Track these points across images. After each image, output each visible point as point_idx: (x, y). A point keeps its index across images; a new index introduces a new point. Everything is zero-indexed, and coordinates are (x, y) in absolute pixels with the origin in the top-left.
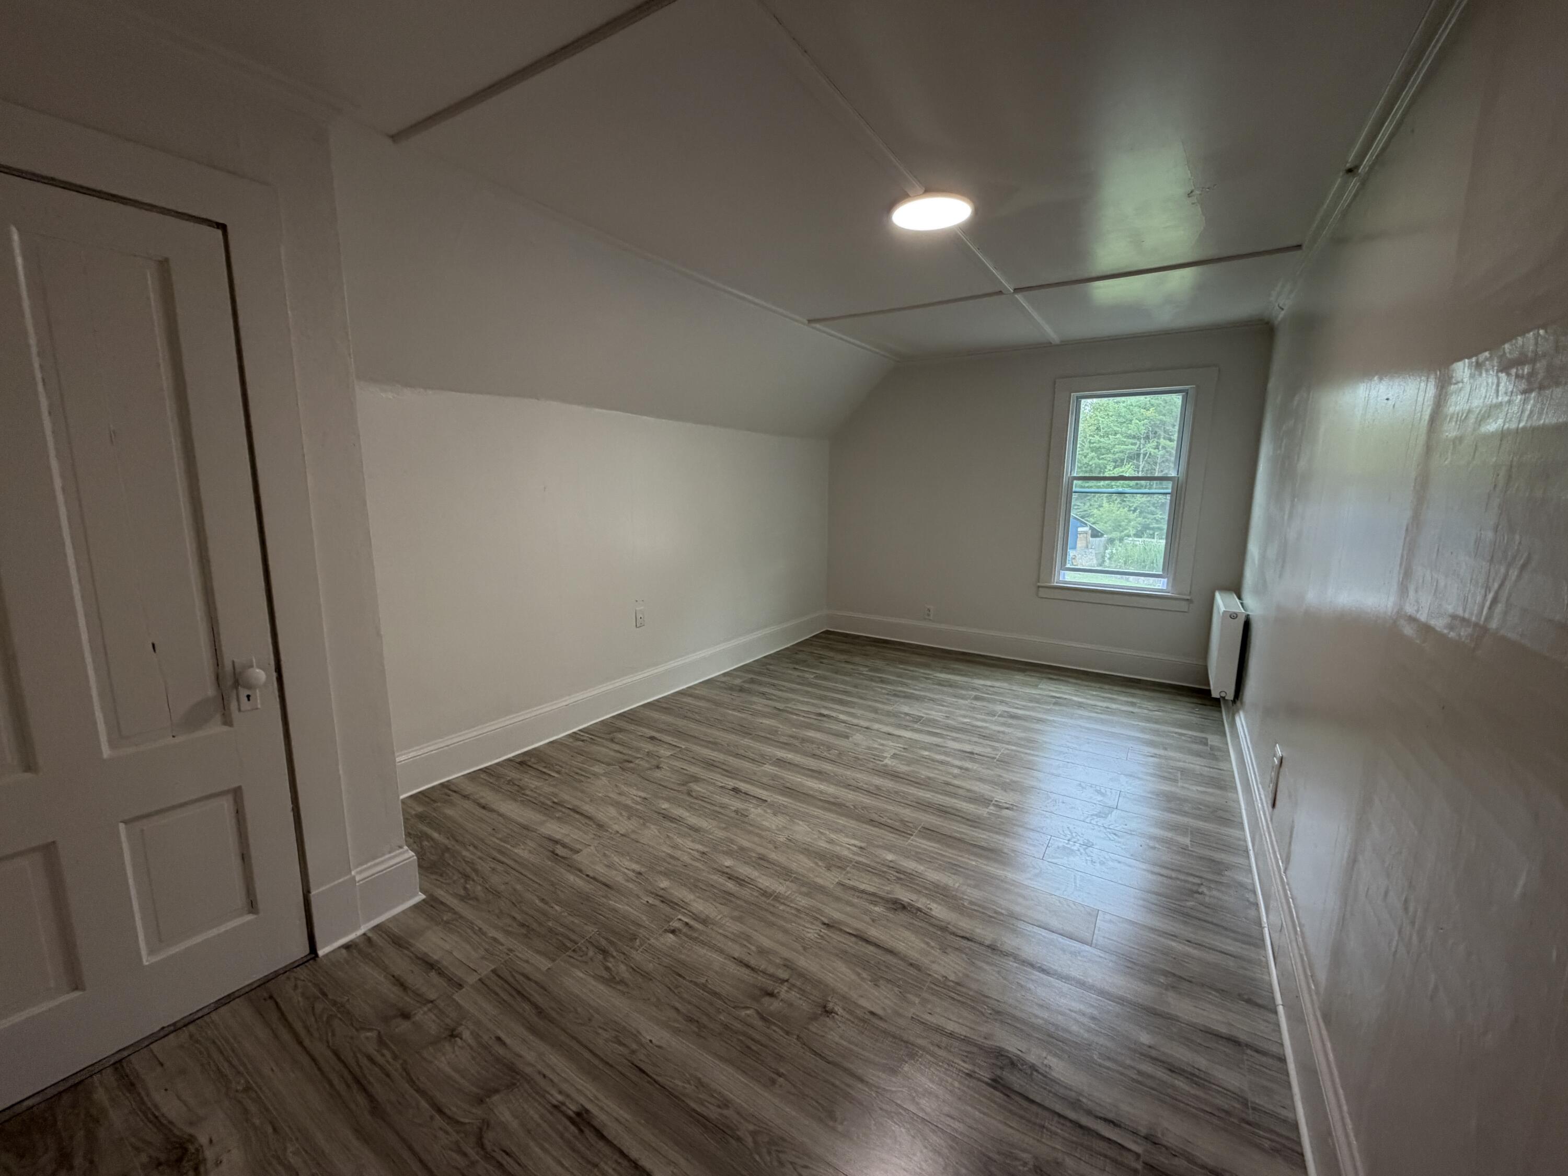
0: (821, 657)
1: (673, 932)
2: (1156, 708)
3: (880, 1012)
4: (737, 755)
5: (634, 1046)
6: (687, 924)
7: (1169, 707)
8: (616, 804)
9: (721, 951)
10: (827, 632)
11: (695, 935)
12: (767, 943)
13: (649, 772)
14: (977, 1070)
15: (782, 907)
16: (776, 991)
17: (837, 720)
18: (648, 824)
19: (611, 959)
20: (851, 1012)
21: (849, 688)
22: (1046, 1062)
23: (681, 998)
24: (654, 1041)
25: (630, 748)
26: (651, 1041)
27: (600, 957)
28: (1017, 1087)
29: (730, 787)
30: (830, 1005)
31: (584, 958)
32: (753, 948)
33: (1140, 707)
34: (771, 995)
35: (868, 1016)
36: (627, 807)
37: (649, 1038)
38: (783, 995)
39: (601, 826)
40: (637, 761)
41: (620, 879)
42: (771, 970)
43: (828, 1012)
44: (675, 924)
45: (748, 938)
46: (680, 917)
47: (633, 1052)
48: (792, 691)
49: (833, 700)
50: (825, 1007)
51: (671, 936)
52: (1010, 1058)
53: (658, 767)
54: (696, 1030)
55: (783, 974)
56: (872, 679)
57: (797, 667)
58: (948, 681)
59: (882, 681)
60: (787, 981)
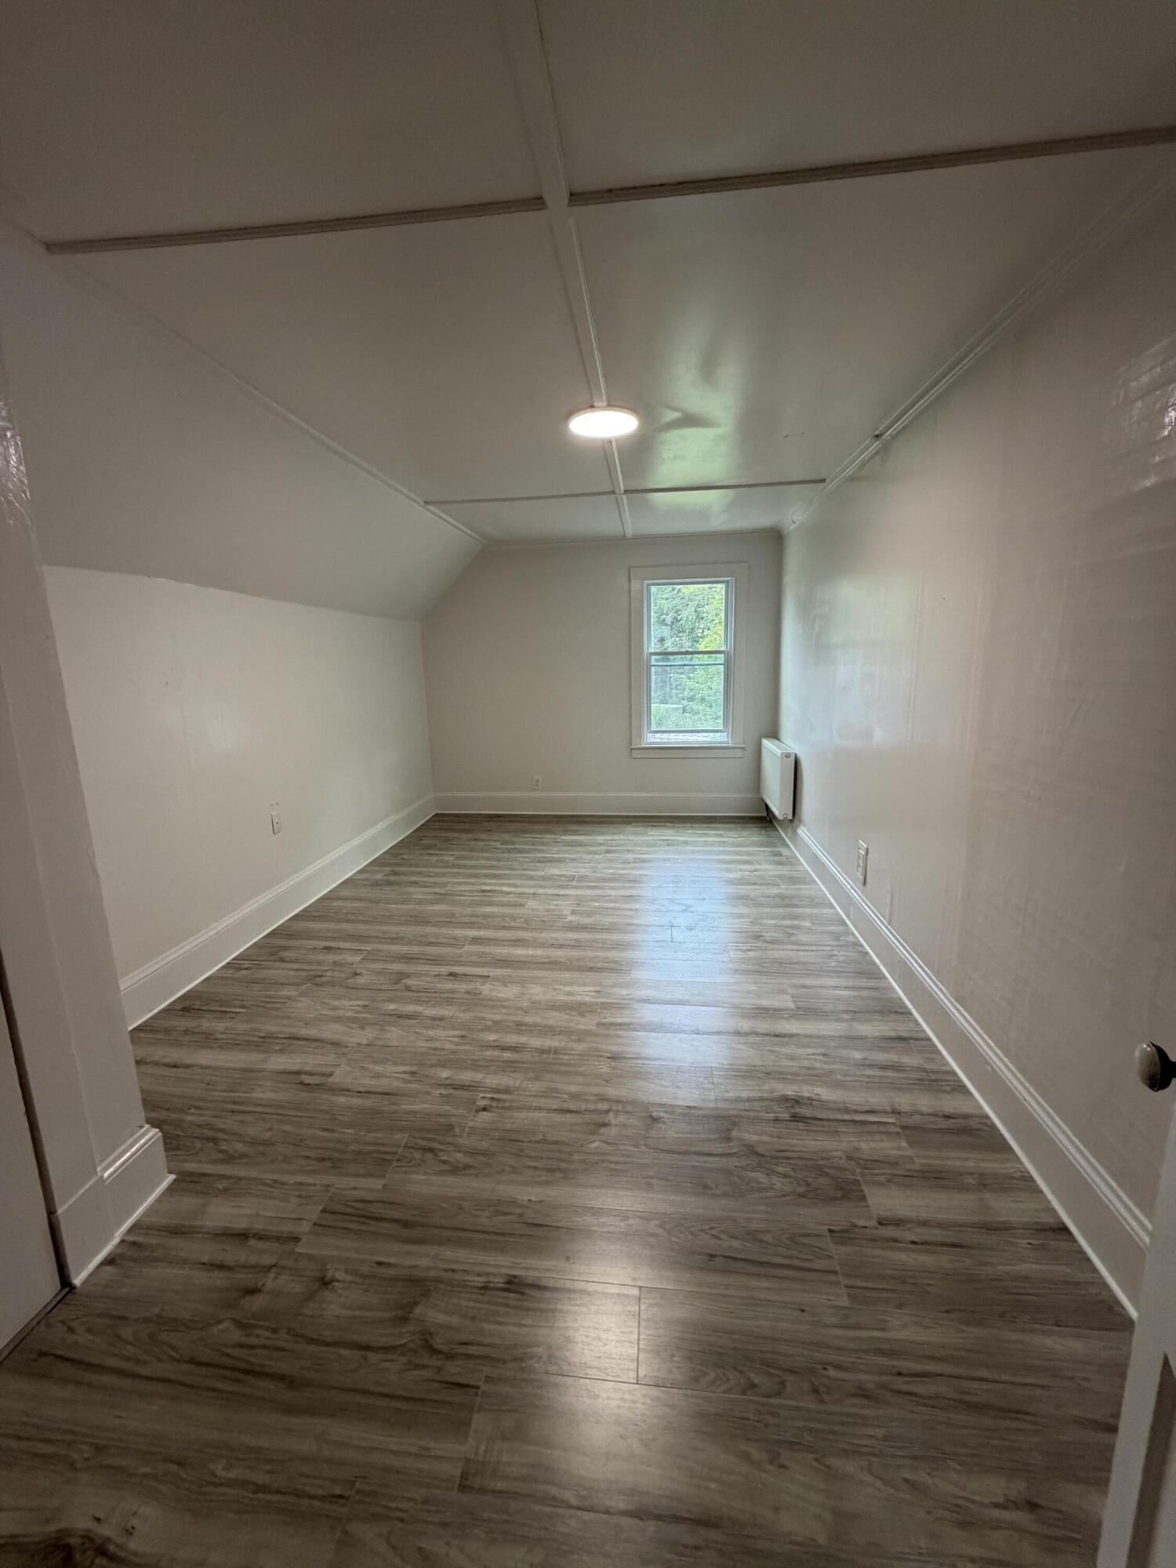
0: (447, 840)
1: (484, 1109)
2: (736, 836)
3: (693, 1104)
4: (430, 944)
5: (518, 1211)
6: (492, 1099)
7: (745, 833)
8: (338, 1019)
9: (540, 1109)
10: (437, 815)
11: (507, 1104)
12: (573, 1089)
13: (350, 981)
14: (779, 1115)
15: (566, 1057)
16: (607, 1121)
17: (501, 892)
18: (387, 1028)
19: (442, 1153)
20: (672, 1113)
21: (494, 863)
22: (815, 1092)
23: (530, 1157)
24: (533, 1199)
25: (310, 963)
26: (530, 1200)
27: (429, 1155)
28: (808, 1115)
29: (446, 974)
30: (655, 1114)
31: (413, 1163)
32: (565, 1096)
33: (727, 837)
34: (605, 1125)
35: (687, 1111)
36: (352, 1020)
37: (527, 1198)
38: (614, 1121)
39: (336, 1044)
40: (329, 974)
41: (396, 1084)
42: (592, 1107)
43: (656, 1120)
44: (481, 1103)
45: (555, 1090)
46: (481, 1095)
47: (521, 1215)
48: (444, 875)
49: (486, 876)
50: (651, 1117)
51: (485, 1113)
52: (792, 1099)
53: (356, 974)
54: (561, 1175)
55: (605, 1106)
56: (509, 851)
57: (431, 852)
58: (576, 841)
59: (521, 851)
60: (610, 1110)
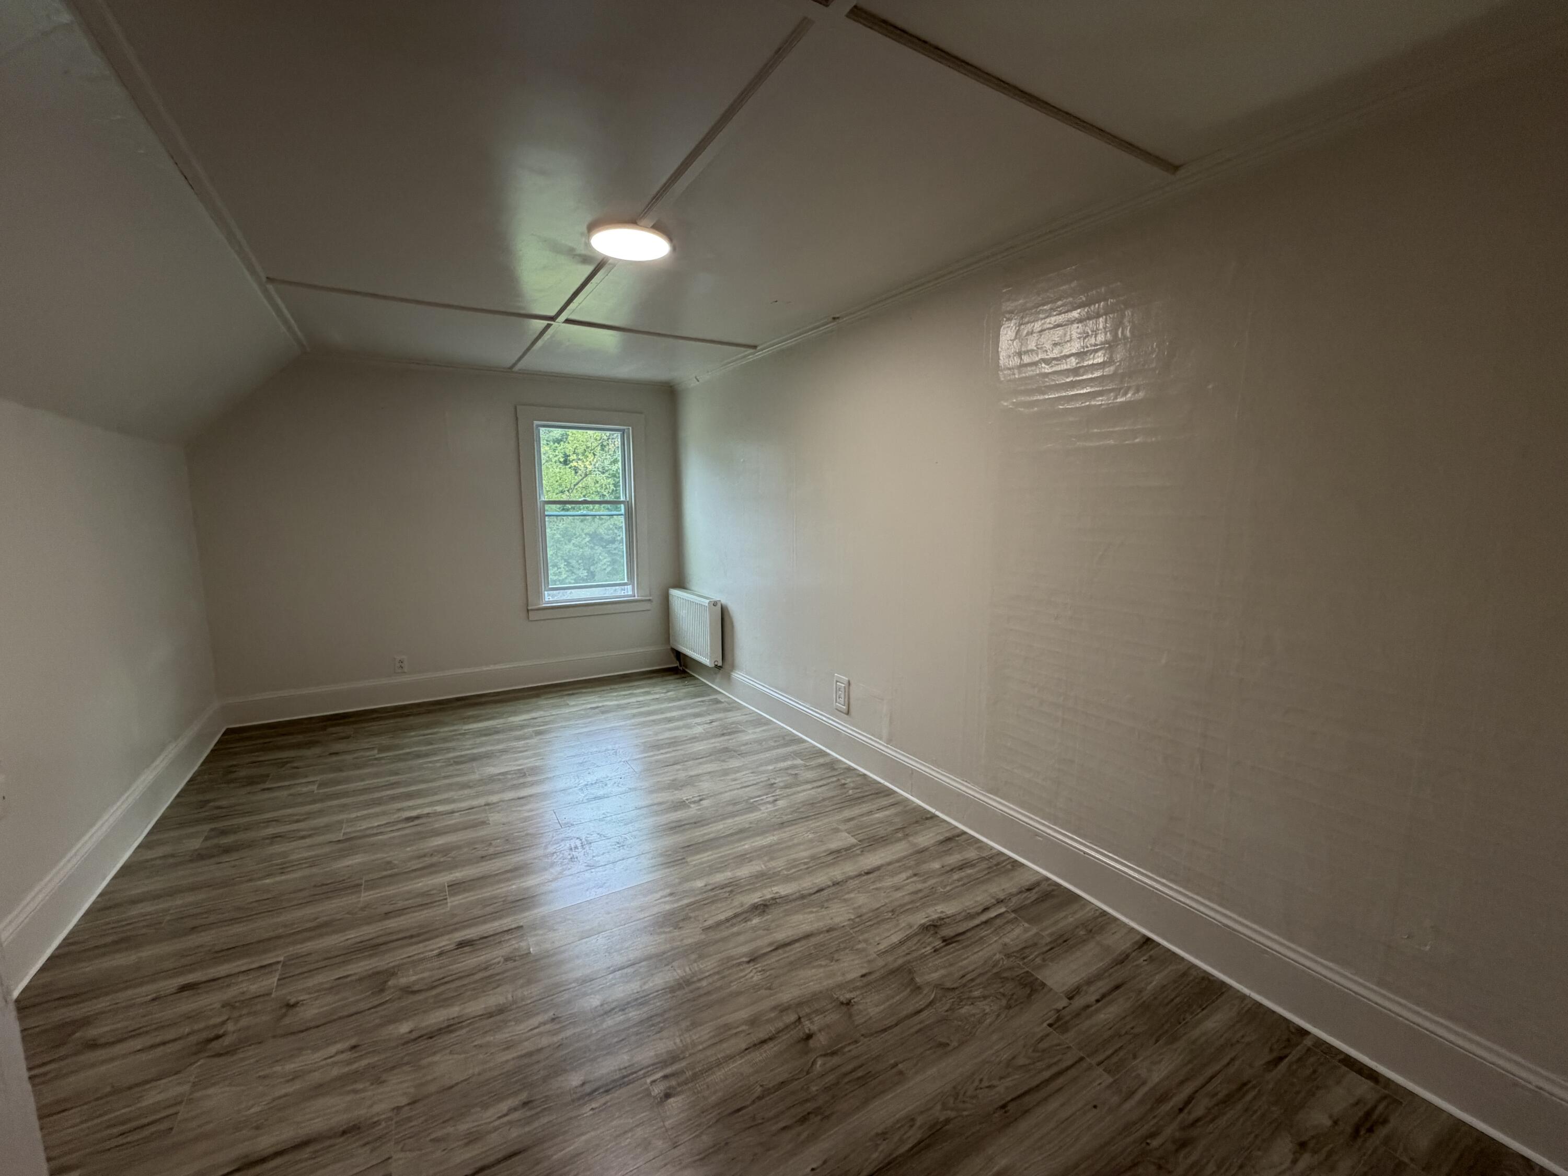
6: (665, 1077)
8: (319, 1090)
10: (229, 732)
11: (689, 1074)
12: (744, 1014)
13: (287, 1021)
14: (933, 945)
15: (704, 983)
16: (807, 1031)
20: (855, 989)
30: (842, 999)
34: (809, 1037)
35: (865, 980)
36: (344, 1080)
38: (814, 1028)
42: (780, 1025)
43: (848, 1003)
44: (657, 1090)
45: (727, 1027)
46: (649, 1081)
50: (842, 1003)
51: (672, 1100)
55: (791, 1017)
60: (800, 1018)
